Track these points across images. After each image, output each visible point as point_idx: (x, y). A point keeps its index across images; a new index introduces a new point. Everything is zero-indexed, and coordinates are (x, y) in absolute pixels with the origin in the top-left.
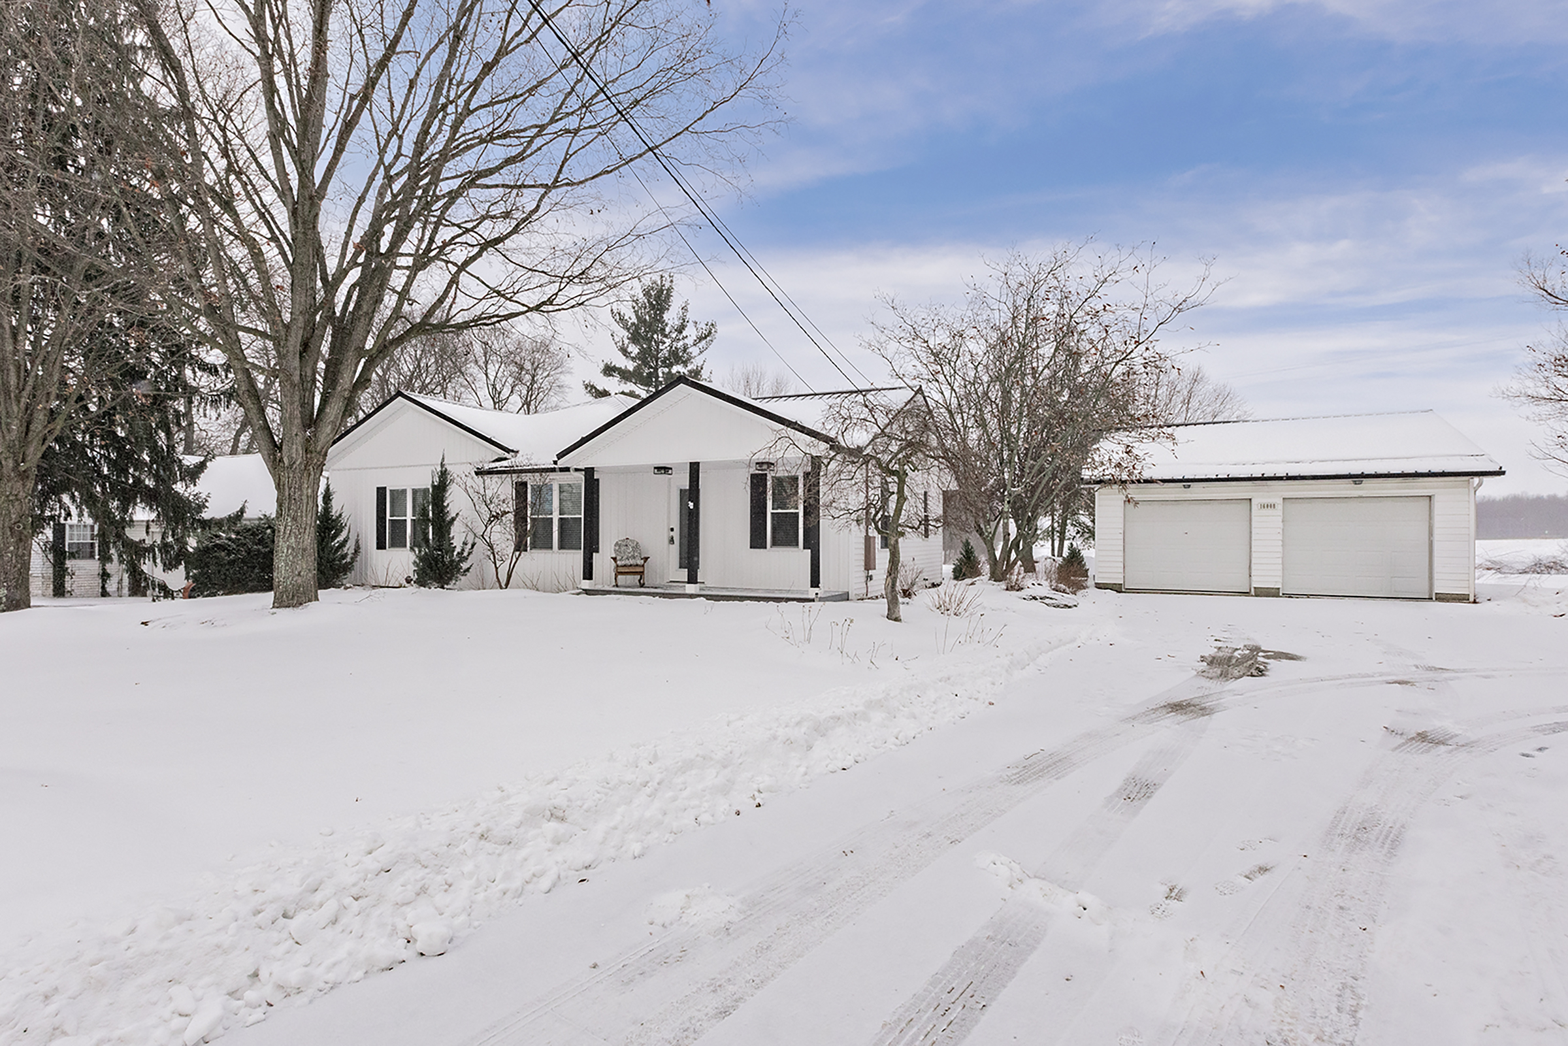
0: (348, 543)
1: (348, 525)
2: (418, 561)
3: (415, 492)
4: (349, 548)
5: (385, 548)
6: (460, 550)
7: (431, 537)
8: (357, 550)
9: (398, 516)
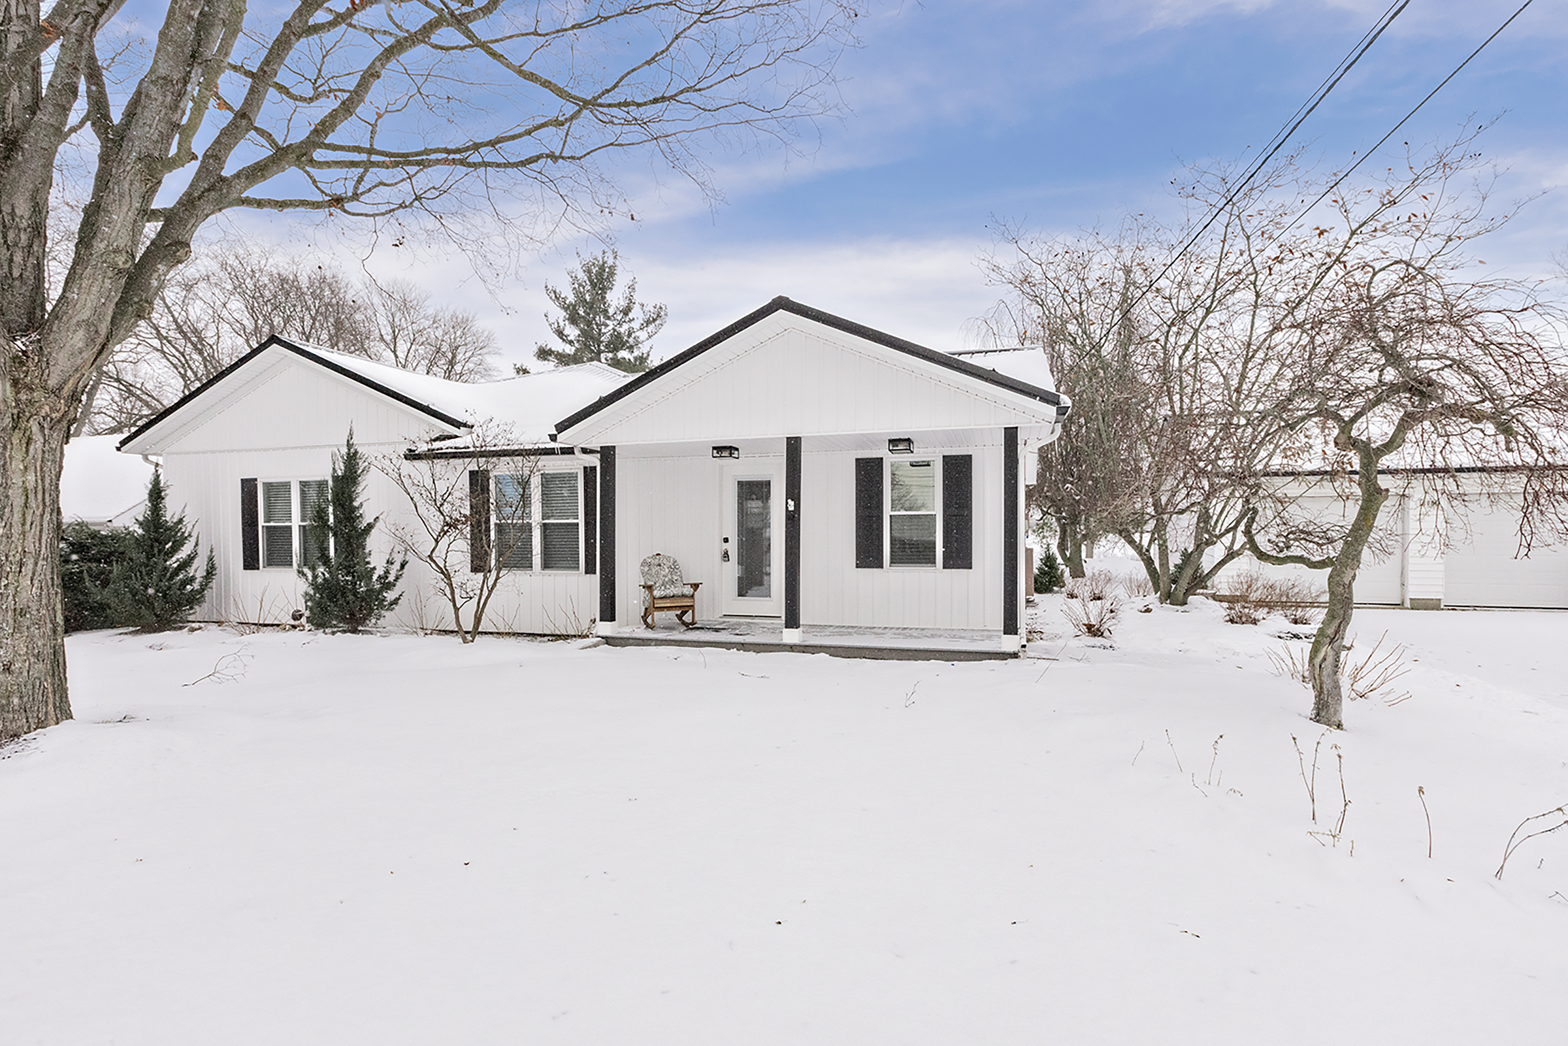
0: (196, 561)
1: (194, 534)
2: (312, 592)
3: (304, 485)
4: (198, 569)
5: (258, 569)
6: (382, 573)
7: (332, 553)
8: (210, 573)
9: (279, 521)
